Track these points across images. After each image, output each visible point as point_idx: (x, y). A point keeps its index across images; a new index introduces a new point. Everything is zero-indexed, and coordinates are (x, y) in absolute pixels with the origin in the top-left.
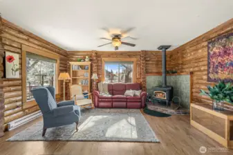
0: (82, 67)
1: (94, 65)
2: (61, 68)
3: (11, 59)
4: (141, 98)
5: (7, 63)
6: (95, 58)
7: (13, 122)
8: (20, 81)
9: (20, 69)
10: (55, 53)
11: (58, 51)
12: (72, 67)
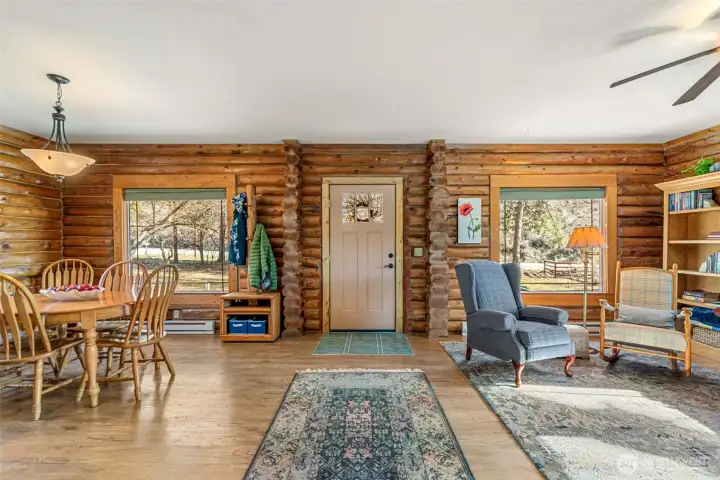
0: (718, 196)
3: (467, 209)
5: (461, 217)
8: (487, 250)
9: (484, 226)
10: (596, 169)
11: (612, 156)
12: (670, 201)
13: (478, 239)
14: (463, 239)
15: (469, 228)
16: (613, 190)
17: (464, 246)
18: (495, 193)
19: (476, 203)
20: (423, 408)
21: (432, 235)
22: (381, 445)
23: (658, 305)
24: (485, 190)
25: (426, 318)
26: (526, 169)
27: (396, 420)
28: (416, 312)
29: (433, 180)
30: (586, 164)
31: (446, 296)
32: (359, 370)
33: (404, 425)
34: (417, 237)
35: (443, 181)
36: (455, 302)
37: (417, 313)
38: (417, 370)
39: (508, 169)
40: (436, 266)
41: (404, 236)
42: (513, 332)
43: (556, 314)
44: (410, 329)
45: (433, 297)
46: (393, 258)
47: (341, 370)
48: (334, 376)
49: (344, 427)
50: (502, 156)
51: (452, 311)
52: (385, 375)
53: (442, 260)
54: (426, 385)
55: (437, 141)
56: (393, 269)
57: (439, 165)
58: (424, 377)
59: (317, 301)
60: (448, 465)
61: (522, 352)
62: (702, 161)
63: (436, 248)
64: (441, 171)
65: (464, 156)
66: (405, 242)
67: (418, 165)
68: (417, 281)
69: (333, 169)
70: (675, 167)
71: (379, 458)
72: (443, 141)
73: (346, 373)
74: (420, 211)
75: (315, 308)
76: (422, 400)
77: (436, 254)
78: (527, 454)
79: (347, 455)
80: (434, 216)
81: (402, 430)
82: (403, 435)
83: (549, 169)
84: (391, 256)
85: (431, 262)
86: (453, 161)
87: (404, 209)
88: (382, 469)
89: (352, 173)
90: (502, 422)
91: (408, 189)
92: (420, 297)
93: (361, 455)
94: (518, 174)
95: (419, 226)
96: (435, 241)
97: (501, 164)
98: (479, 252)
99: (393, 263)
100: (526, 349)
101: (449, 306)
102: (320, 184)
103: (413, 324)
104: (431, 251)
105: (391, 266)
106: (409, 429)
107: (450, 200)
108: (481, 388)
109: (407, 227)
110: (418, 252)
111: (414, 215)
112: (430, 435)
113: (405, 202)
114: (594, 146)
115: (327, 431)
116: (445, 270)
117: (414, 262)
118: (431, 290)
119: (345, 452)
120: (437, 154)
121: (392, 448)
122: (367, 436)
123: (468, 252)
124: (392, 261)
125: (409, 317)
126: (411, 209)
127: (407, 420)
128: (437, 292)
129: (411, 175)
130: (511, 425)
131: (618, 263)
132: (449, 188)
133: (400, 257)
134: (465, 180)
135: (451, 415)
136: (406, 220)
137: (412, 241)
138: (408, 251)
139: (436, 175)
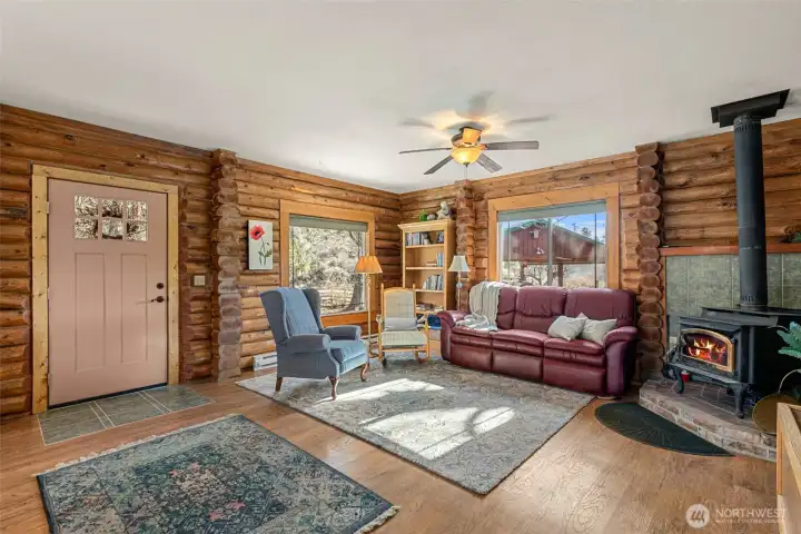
0: (431, 237)
1: (461, 226)
2: (380, 243)
3: (258, 233)
4: (602, 352)
5: (252, 241)
6: (462, 206)
7: (261, 356)
8: (277, 276)
9: (275, 251)
10: (362, 207)
11: (371, 198)
12: (406, 238)
13: (269, 265)
14: (254, 264)
15: (261, 254)
16: (372, 226)
17: (256, 273)
18: (285, 219)
19: (267, 226)
20: (264, 445)
21: (221, 259)
22: (246, 492)
23: (407, 315)
24: (275, 214)
25: (212, 359)
26: (312, 200)
27: (244, 465)
28: (197, 354)
29: (222, 196)
30: (355, 202)
31: (239, 330)
32: (154, 437)
33: (257, 466)
34: (197, 262)
35: (234, 199)
36: (247, 335)
37: (201, 356)
38: (232, 415)
39: (296, 196)
40: (226, 296)
41: (180, 261)
42: (329, 351)
43: (354, 330)
44: (189, 376)
45: (223, 332)
46: (164, 290)
47: (123, 447)
48: (117, 456)
49: (186, 497)
50: (291, 182)
51: (244, 345)
52: (197, 432)
53: (232, 288)
54: (252, 426)
55: (226, 151)
56: (164, 303)
57: (229, 180)
58: (242, 418)
59: (21, 365)
60: (319, 476)
61: (338, 367)
62: (423, 212)
63: (227, 275)
64: (231, 187)
65: (254, 174)
66: (182, 268)
67: (197, 174)
68: (198, 316)
69: (58, 155)
70: (407, 213)
71: (253, 502)
72: (234, 154)
73: (135, 448)
74: (201, 230)
75: (20, 376)
76: (258, 439)
77: (225, 282)
78: (368, 442)
79: (213, 519)
80: (223, 238)
81: (258, 470)
82: (262, 473)
83: (330, 202)
84: (160, 286)
85: (220, 291)
86: (243, 178)
87: (180, 226)
88: (264, 508)
89: (93, 167)
90: (338, 429)
91: (185, 201)
92: (203, 335)
93: (232, 509)
94: (305, 201)
95: (199, 249)
96: (224, 267)
97: (290, 190)
98: (272, 279)
99: (165, 297)
100: (340, 363)
101: (241, 340)
102: (28, 174)
103: (195, 369)
104: (220, 278)
105: (160, 300)
106: (264, 467)
107: (240, 222)
108: (307, 410)
109: (185, 250)
110: (200, 280)
111: (195, 235)
112: (287, 462)
113: (182, 218)
114: (361, 187)
115: (167, 511)
116: (236, 300)
117: (195, 292)
118: (221, 324)
119: (209, 517)
120: (227, 167)
121: (260, 489)
122: (223, 492)
123: (259, 279)
124: (162, 292)
125: (188, 361)
126: (190, 227)
127: (256, 461)
128: (227, 325)
129: (188, 184)
130: (346, 428)
131: (382, 285)
132: (242, 208)
133: (174, 288)
134: (255, 201)
135: (294, 440)
136: (183, 241)
137: (191, 267)
138: (186, 280)
139: (224, 191)
